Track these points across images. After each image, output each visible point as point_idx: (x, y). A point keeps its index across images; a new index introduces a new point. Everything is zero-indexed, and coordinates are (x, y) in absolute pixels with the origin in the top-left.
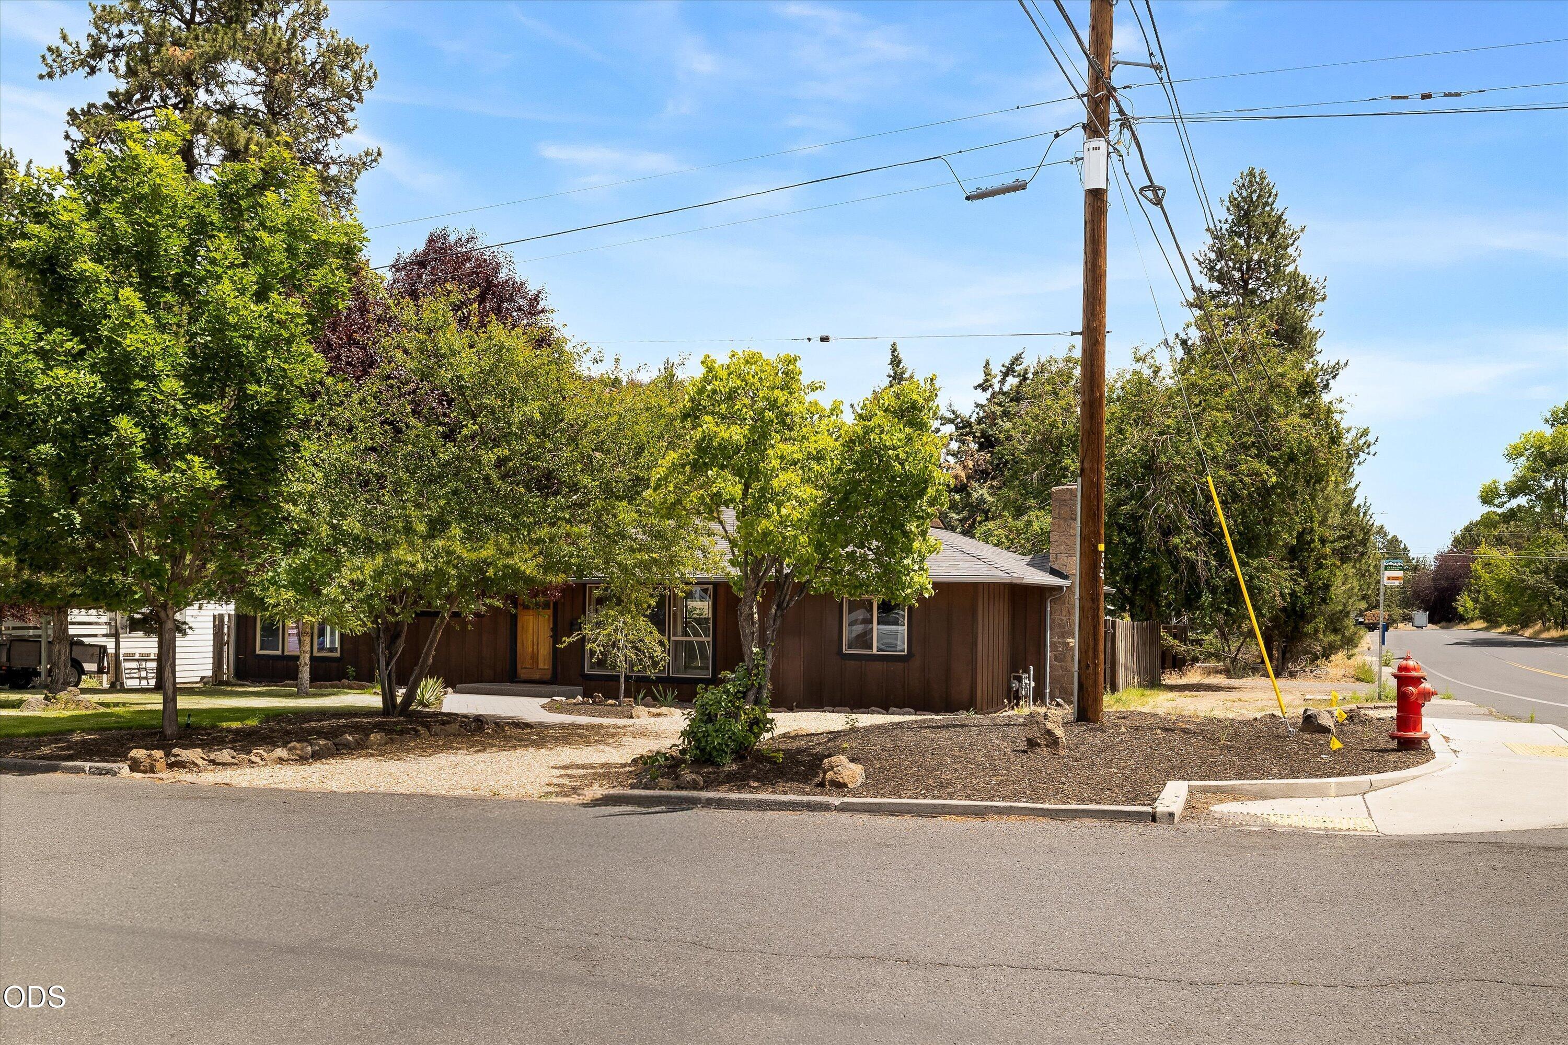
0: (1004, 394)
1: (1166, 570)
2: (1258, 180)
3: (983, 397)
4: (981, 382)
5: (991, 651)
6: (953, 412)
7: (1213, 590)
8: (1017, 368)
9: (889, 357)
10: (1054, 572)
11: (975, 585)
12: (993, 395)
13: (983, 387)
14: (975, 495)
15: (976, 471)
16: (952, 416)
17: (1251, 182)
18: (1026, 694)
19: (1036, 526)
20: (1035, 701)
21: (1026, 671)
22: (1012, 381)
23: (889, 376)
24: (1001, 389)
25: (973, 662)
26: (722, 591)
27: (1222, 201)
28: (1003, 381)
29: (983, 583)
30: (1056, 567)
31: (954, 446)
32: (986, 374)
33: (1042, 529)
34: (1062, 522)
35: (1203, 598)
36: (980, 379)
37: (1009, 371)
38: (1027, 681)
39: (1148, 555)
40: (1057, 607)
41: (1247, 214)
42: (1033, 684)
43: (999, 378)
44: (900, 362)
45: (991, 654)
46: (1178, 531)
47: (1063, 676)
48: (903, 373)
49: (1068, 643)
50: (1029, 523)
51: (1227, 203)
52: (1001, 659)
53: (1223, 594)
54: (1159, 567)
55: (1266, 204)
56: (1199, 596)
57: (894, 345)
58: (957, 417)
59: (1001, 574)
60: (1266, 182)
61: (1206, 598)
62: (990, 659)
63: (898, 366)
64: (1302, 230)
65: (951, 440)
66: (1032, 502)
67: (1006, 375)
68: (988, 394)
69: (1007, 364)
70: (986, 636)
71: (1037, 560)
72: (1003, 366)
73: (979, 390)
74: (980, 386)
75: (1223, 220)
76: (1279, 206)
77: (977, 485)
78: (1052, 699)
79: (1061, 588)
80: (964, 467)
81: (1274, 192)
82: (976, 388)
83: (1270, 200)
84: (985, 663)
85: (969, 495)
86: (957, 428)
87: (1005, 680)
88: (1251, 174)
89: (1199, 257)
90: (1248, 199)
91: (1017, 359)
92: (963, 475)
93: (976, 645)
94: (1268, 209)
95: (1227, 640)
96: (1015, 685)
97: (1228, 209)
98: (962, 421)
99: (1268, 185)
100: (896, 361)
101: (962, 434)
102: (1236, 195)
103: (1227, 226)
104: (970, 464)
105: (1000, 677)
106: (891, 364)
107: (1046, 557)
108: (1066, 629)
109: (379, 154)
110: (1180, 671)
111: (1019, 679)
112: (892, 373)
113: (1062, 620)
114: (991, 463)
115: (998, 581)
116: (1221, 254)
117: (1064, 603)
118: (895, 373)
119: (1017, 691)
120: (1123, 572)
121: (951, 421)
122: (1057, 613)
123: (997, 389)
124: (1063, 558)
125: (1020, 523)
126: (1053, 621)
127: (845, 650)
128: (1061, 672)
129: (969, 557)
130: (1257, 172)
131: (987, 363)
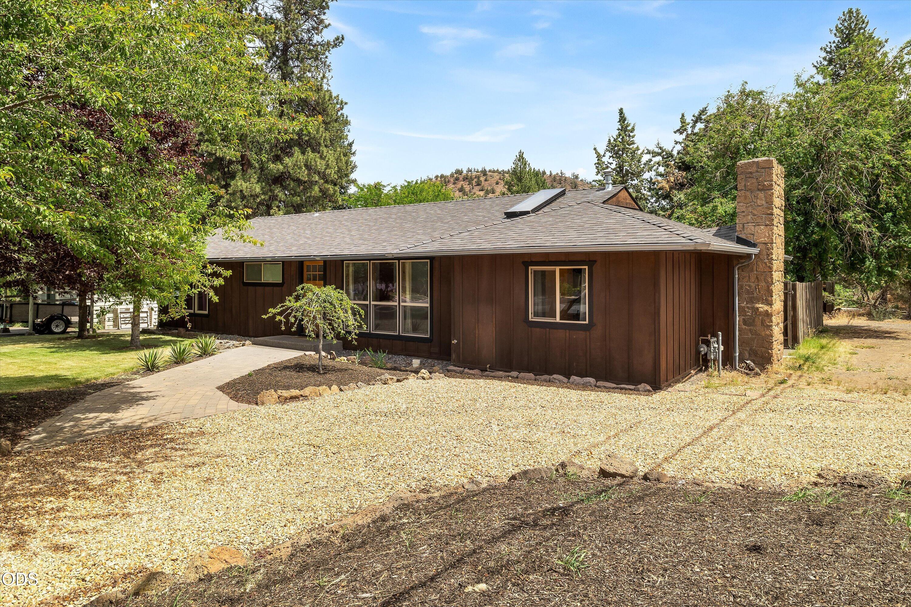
0: (694, 134)
1: (834, 241)
2: (855, 15)
3: (680, 138)
4: (679, 128)
5: (676, 320)
6: (660, 148)
7: (877, 256)
8: (703, 117)
9: (618, 117)
10: (740, 241)
11: (656, 254)
12: (687, 136)
13: (680, 131)
14: (675, 199)
15: (676, 184)
16: (660, 151)
17: (850, 16)
18: (715, 358)
19: (720, 210)
20: (724, 365)
21: (715, 335)
22: (700, 126)
23: (618, 129)
24: (692, 131)
25: (656, 333)
26: (436, 264)
27: (831, 31)
28: (694, 127)
29: (666, 252)
30: (743, 236)
31: (661, 169)
32: (682, 123)
33: (725, 212)
34: (748, 193)
35: (868, 263)
36: (678, 125)
37: (697, 119)
38: (716, 346)
39: (816, 229)
40: (745, 274)
41: (847, 35)
42: (722, 348)
43: (691, 125)
44: (625, 120)
45: (676, 323)
46: (847, 207)
47: (753, 339)
48: (627, 126)
49: (757, 309)
50: (715, 208)
51: (834, 31)
52: (688, 326)
53: (886, 259)
54: (828, 239)
55: (860, 29)
56: (863, 261)
57: (621, 111)
58: (663, 151)
59: (683, 240)
60: (860, 16)
61: (870, 263)
62: (676, 327)
63: (624, 122)
64: (886, 41)
65: (659, 166)
66: (716, 193)
67: (696, 122)
68: (684, 136)
69: (696, 115)
70: (670, 305)
71: (723, 231)
72: (694, 116)
73: (678, 134)
74: (678, 130)
75: (832, 42)
76: (869, 28)
77: (676, 192)
78: (742, 360)
79: (749, 256)
80: (668, 182)
81: (866, 21)
82: (675, 132)
83: (864, 26)
84: (670, 333)
85: (671, 200)
86: (663, 158)
87: (693, 344)
88: (850, 12)
89: (816, 64)
90: (849, 28)
91: (703, 111)
92: (667, 186)
93: (659, 316)
94: (862, 31)
95: (866, 292)
96: (703, 349)
97: (835, 35)
98: (667, 154)
99: (861, 17)
100: (622, 119)
101: (666, 162)
102: (840, 26)
103: (835, 45)
104: (672, 179)
105: (688, 343)
106: (619, 122)
107: (733, 229)
108: (755, 295)
109: (343, 39)
110: (830, 313)
111: (707, 343)
112: (620, 127)
113: (750, 286)
114: (687, 178)
115: (680, 248)
116: (830, 62)
117: (752, 270)
118: (622, 127)
119: (706, 354)
120: (795, 244)
121: (659, 154)
122: (745, 280)
123: (690, 132)
124: (750, 228)
125: (708, 208)
126: (741, 287)
127: (531, 318)
128: (750, 335)
129: (648, 226)
130: (854, 10)
131: (683, 115)
